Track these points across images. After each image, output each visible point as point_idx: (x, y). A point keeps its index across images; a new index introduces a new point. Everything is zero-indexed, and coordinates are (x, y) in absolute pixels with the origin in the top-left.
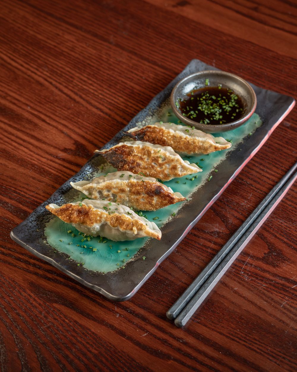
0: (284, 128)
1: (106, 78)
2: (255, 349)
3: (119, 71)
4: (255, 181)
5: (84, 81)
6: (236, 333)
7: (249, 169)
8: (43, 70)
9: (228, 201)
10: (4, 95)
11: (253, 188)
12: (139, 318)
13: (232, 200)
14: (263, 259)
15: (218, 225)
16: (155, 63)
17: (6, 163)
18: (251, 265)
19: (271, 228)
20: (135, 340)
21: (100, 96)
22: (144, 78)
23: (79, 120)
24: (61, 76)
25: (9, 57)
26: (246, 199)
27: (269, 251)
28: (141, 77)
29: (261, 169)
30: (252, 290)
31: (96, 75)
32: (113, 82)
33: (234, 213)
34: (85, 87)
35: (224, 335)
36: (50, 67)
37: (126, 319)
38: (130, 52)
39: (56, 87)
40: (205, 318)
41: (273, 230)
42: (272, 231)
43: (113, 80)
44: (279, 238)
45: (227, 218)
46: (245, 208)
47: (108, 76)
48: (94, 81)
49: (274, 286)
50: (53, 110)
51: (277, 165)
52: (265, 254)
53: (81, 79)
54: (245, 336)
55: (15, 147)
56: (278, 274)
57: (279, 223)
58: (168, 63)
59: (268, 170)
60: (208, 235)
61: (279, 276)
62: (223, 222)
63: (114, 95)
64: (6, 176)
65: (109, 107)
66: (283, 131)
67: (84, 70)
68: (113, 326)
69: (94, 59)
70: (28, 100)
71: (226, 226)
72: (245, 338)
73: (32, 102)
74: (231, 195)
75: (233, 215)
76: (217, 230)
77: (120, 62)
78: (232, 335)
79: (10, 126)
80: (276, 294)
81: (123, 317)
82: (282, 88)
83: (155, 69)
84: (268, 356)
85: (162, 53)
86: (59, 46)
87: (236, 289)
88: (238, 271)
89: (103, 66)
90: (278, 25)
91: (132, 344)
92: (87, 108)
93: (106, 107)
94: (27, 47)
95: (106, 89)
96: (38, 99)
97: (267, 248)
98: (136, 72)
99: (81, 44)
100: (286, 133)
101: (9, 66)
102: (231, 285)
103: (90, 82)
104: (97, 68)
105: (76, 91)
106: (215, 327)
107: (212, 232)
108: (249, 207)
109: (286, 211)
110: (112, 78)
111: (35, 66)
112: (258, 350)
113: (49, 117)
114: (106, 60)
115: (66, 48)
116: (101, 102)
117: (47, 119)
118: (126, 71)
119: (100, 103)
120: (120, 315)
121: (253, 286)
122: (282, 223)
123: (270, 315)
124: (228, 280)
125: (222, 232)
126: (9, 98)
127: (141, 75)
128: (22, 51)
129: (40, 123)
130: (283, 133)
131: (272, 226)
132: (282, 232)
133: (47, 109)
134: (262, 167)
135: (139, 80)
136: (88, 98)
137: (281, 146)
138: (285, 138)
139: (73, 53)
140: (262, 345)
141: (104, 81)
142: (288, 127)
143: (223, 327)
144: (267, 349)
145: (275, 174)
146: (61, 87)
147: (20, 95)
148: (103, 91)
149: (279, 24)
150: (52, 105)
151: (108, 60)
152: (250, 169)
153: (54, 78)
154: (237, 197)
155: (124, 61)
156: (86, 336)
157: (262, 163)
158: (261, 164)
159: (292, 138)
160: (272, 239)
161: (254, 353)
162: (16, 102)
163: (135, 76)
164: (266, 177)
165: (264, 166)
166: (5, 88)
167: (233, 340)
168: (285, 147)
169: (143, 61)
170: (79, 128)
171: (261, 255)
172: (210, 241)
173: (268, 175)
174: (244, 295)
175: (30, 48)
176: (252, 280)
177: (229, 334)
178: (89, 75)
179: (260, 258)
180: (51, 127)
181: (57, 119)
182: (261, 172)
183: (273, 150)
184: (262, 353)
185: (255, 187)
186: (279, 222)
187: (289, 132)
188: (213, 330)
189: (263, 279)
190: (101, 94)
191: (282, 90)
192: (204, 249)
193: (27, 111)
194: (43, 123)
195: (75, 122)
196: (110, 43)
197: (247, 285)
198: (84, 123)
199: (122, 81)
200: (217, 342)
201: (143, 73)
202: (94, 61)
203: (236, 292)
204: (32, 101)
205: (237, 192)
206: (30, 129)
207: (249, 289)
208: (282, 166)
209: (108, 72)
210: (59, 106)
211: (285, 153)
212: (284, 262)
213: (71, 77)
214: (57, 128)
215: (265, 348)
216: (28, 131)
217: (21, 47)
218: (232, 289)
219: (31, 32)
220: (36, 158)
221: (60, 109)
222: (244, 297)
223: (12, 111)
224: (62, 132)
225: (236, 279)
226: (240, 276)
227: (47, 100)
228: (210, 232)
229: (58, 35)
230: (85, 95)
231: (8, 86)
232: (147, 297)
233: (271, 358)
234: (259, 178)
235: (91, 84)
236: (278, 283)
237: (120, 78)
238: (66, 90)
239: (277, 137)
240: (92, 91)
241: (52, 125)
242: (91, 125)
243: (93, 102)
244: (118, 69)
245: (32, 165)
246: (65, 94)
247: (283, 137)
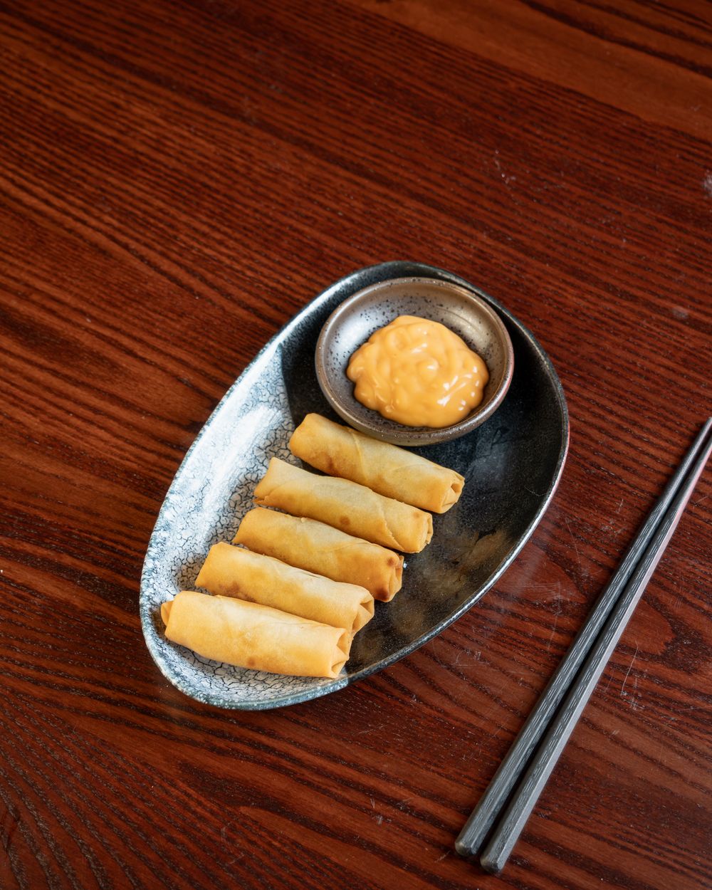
0: (673, 323)
1: (252, 221)
2: (671, 863)
3: (280, 200)
4: (625, 468)
5: (204, 235)
6: (628, 833)
7: (611, 439)
8: (100, 210)
9: (573, 525)
10: (23, 289)
11: (625, 486)
12: (424, 820)
13: (583, 520)
14: (664, 658)
15: (559, 585)
16: (360, 171)
17: (67, 474)
18: (641, 673)
19: (673, 580)
20: (424, 872)
21: (249, 273)
22: (340, 214)
23: (211, 343)
24: (146, 225)
25: (12, 181)
26: (611, 514)
27: (674, 636)
28: (334, 211)
29: (635, 437)
30: (649, 733)
31: (228, 216)
32: (271, 230)
33: (590, 552)
34: (207, 251)
35: (605, 840)
36: (115, 200)
37: (399, 827)
38: (298, 142)
39: (142, 258)
40: (560, 806)
41: (678, 585)
42: (675, 588)
43: (270, 226)
44: (692, 605)
45: (577, 565)
46: (613, 536)
47: (257, 216)
48: (225, 234)
49: (693, 718)
50: (147, 322)
51: (668, 424)
52: (667, 644)
53: (196, 230)
54: (645, 837)
55: (77, 428)
56: (699, 689)
57: (687, 567)
58: (390, 167)
59: (651, 437)
60: (542, 612)
61: (701, 694)
62: (570, 575)
63: (278, 268)
64: (73, 507)
65: (275, 301)
66: (673, 333)
67: (198, 204)
68: (374, 845)
69: (216, 170)
70: (82, 298)
71: (578, 586)
72: (647, 841)
73: (93, 304)
74: (579, 507)
75: (589, 558)
76: (559, 597)
77: (277, 172)
78: (620, 837)
79: (55, 373)
80: (700, 735)
81: (393, 823)
82: (660, 216)
83: (364, 187)
84: (698, 877)
85: (370, 139)
86: (123, 138)
87: (615, 732)
88: (614, 691)
89: (239, 187)
90: (633, 38)
91: (419, 881)
92: (222, 308)
93: (266, 302)
94: (50, 147)
95: (256, 251)
96: (105, 293)
97: (669, 631)
98: (321, 200)
99: (175, 129)
100: (680, 336)
101: (19, 208)
102: (603, 725)
103: (218, 236)
104: (225, 195)
105: (189, 263)
106: (583, 823)
107: (549, 604)
108: (620, 534)
109: (701, 536)
110: (268, 222)
111: (79, 202)
112: (677, 866)
113: (140, 341)
114: (242, 170)
115: (143, 142)
116: (253, 291)
117: (137, 348)
118: (296, 199)
119: (250, 293)
120: (385, 818)
121: (649, 722)
122: (694, 566)
123: (693, 784)
124: (596, 715)
125: (571, 602)
126: (35, 297)
127: (334, 206)
128: (38, 160)
129: (124, 361)
130: (675, 337)
131: (674, 575)
132: (697, 589)
133: (131, 318)
134: (637, 431)
135: (329, 220)
136: (220, 282)
137: (674, 371)
138: (680, 350)
139: (161, 157)
140: (683, 852)
141: (251, 231)
142: (682, 322)
143: (599, 822)
144: (695, 862)
145: (667, 445)
146: (153, 256)
147: (60, 287)
148: (252, 259)
149: (636, 34)
150: (141, 307)
151: (249, 168)
152: (613, 437)
153: (131, 232)
154: (591, 511)
155: (287, 169)
156: (321, 873)
157: (638, 419)
158: (635, 424)
159: (695, 349)
160: (677, 607)
161: (670, 872)
162: (55, 306)
163: (321, 211)
164: (648, 454)
165: (642, 427)
166: (22, 269)
167: (623, 848)
168: (682, 375)
169: (332, 167)
170: (216, 365)
171: (658, 649)
172: (548, 626)
173: (652, 451)
174: (635, 746)
175: (57, 150)
176: (646, 709)
177: (614, 835)
178: (211, 218)
179: (657, 655)
180: (151, 369)
181: (159, 344)
182: (637, 443)
183: (658, 384)
184: (686, 870)
185: (628, 484)
186: (687, 564)
187: (688, 334)
188: (580, 830)
189: (669, 703)
190: (250, 268)
191: (660, 221)
192: (538, 646)
193: (87, 330)
194: (129, 359)
195: (203, 351)
196: (245, 120)
197: (637, 723)
198: (223, 349)
199: (291, 226)
200: (592, 856)
201: (338, 200)
202: (218, 176)
203: (616, 740)
204: (92, 300)
205: (591, 500)
206: (102, 378)
207: (643, 731)
208: (680, 425)
209: (253, 203)
210: (159, 309)
211: (683, 389)
212: (708, 661)
213: (172, 226)
214: (164, 370)
215: (690, 859)
216: (100, 384)
217: (33, 148)
218: (608, 733)
219: (50, 104)
220: (131, 454)
221: (161, 317)
222: (635, 751)
223: (51, 331)
224: (178, 379)
225: (615, 710)
226: (620, 701)
227: (127, 294)
228: (544, 604)
229: (117, 106)
230: (212, 272)
231: (29, 263)
232: (433, 771)
233: (704, 880)
234: (634, 460)
235: (221, 243)
236: (700, 711)
237: (285, 219)
238: (165, 265)
239: (661, 349)
240: (228, 262)
241: (150, 363)
242: (240, 353)
243: (232, 290)
244: (278, 194)
245: (126, 472)
246: (164, 273)
247: (676, 347)
